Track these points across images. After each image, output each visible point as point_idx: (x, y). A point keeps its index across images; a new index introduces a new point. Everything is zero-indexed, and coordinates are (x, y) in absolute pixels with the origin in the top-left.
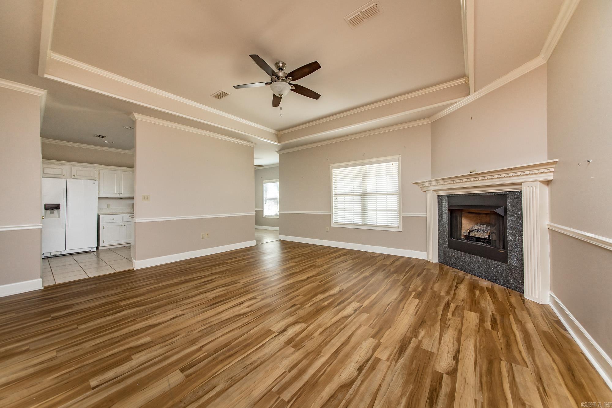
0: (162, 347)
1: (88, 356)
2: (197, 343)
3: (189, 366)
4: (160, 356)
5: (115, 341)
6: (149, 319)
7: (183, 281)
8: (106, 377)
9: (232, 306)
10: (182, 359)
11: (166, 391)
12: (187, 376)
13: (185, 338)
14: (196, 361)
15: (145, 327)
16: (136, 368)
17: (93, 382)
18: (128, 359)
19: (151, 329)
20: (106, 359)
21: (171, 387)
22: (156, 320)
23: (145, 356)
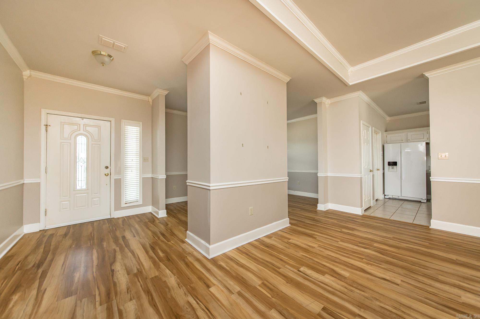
0: (342, 286)
1: (320, 257)
2: (362, 310)
3: (331, 313)
4: (333, 288)
5: (336, 261)
6: (369, 265)
7: (459, 262)
10: (336, 304)
11: (303, 306)
12: (319, 315)
13: (363, 298)
14: (339, 316)
15: (358, 267)
18: (323, 273)
19: (360, 271)
21: (306, 307)
22: (371, 270)
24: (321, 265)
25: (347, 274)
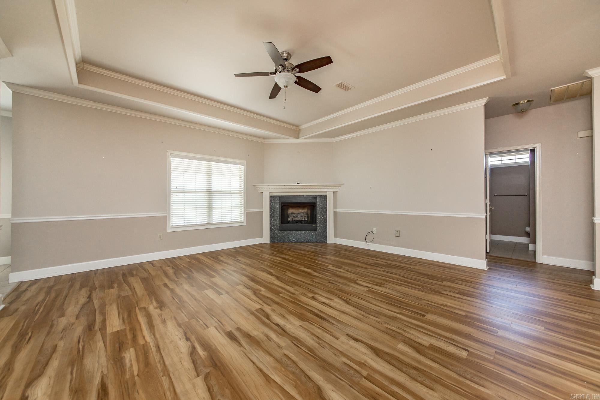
0: (408, 332)
4: (418, 330)
8: (455, 350)
9: (331, 308)
16: (437, 337)
17: (464, 354)
18: (432, 347)
20: (441, 362)
23: (422, 338)
24: (439, 361)
25: (402, 347)
